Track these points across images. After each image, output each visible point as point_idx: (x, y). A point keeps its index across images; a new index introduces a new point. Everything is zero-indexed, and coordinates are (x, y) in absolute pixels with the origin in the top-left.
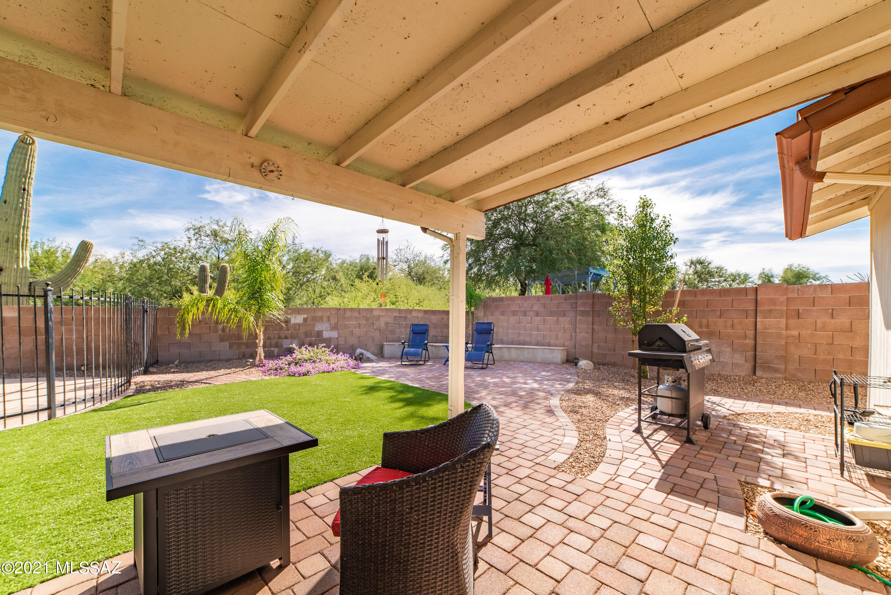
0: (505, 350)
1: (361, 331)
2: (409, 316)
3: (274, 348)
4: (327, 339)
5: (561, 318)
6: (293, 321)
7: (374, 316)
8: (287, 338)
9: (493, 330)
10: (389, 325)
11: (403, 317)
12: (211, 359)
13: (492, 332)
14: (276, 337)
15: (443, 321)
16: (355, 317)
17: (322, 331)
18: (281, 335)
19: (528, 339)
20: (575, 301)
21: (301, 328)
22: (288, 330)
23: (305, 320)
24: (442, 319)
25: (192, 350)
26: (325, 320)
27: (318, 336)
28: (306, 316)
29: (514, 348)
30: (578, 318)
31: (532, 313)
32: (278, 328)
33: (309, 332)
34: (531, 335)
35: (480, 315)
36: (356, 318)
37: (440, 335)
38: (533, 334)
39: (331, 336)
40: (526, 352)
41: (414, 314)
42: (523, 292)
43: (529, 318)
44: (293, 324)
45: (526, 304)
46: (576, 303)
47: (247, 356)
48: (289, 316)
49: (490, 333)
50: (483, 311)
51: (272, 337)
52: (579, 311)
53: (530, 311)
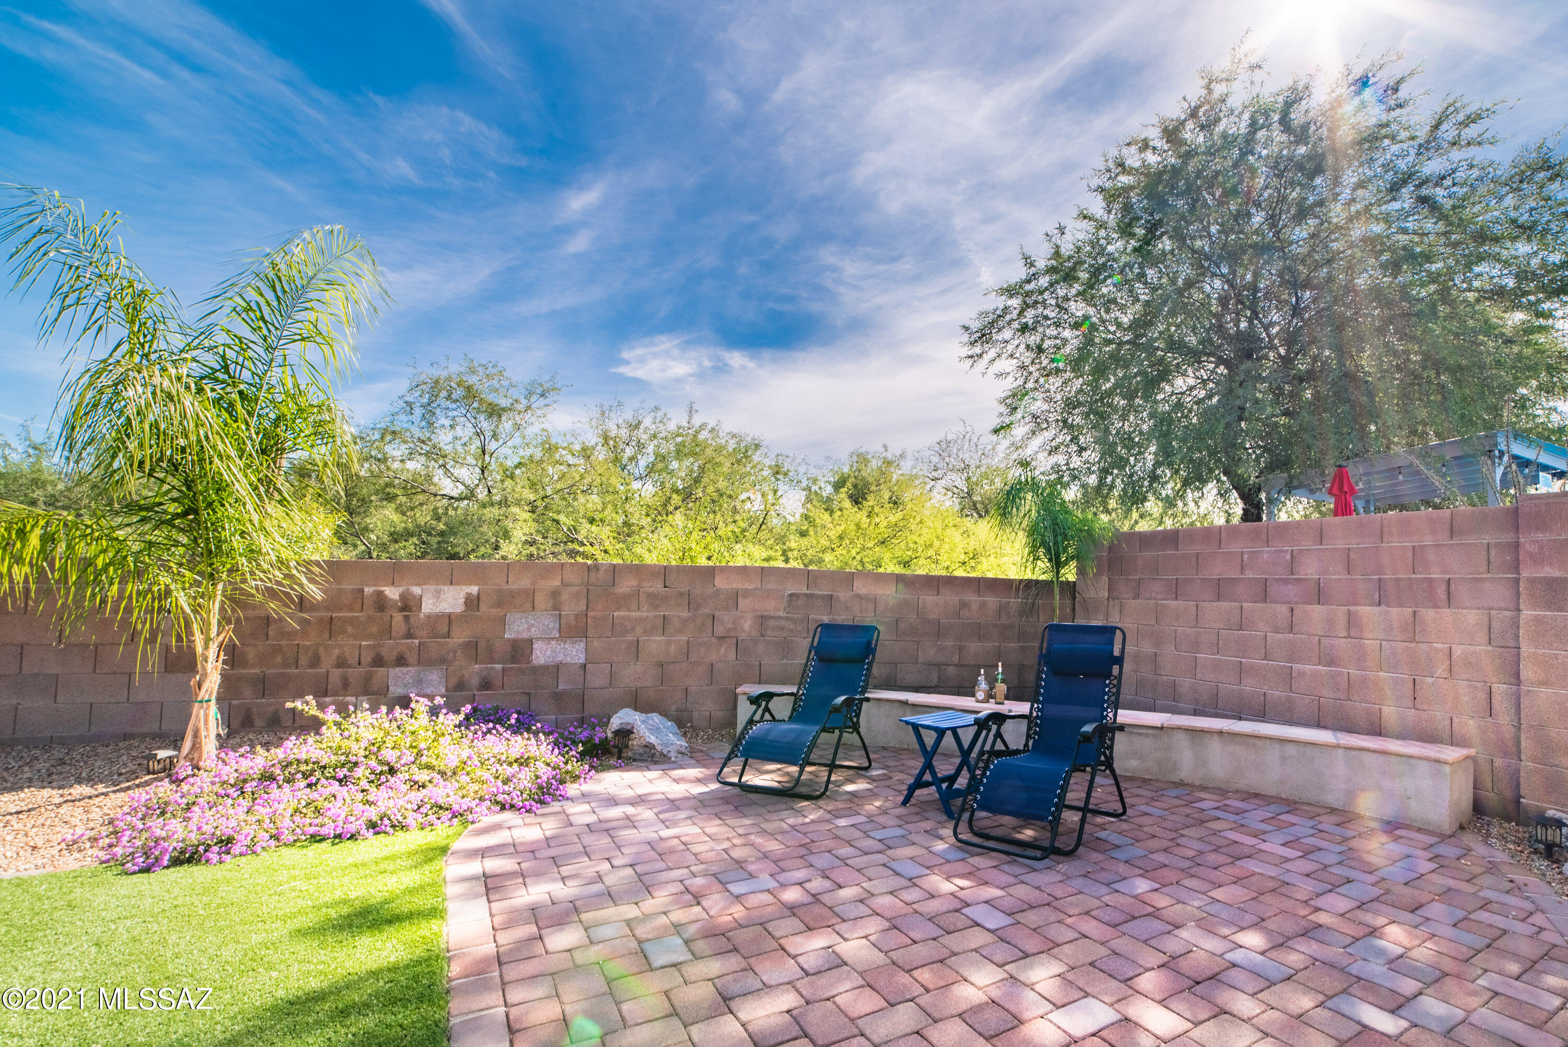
0: (1182, 741)
1: (669, 643)
2: (843, 595)
3: (356, 696)
4: (545, 668)
5: (1428, 614)
6: (429, 606)
7: (718, 592)
8: (406, 665)
9: (1120, 661)
10: (772, 623)
11: (823, 597)
12: (129, 730)
13: (1115, 670)
14: (367, 658)
15: (965, 613)
16: (650, 595)
17: (530, 642)
18: (384, 652)
19: (1276, 693)
20: (1508, 538)
21: (455, 631)
22: (409, 635)
23: (472, 603)
24: (964, 605)
25: (60, 699)
26: (542, 601)
27: (514, 659)
28: (474, 590)
29: (1221, 733)
30: (1527, 613)
31: (1291, 591)
32: (374, 629)
33: (482, 645)
34: (1289, 678)
35: (1092, 594)
36: (655, 600)
37: (956, 659)
38: (1301, 674)
39: (560, 658)
40: (1272, 755)
41: (860, 587)
42: (1252, 513)
43: (1283, 609)
44: (429, 616)
45: (1266, 553)
46: (1517, 545)
47: (258, 723)
48: (417, 590)
49: (1109, 675)
50: (1105, 579)
51: (353, 661)
52: (1532, 581)
53: (1286, 581)
